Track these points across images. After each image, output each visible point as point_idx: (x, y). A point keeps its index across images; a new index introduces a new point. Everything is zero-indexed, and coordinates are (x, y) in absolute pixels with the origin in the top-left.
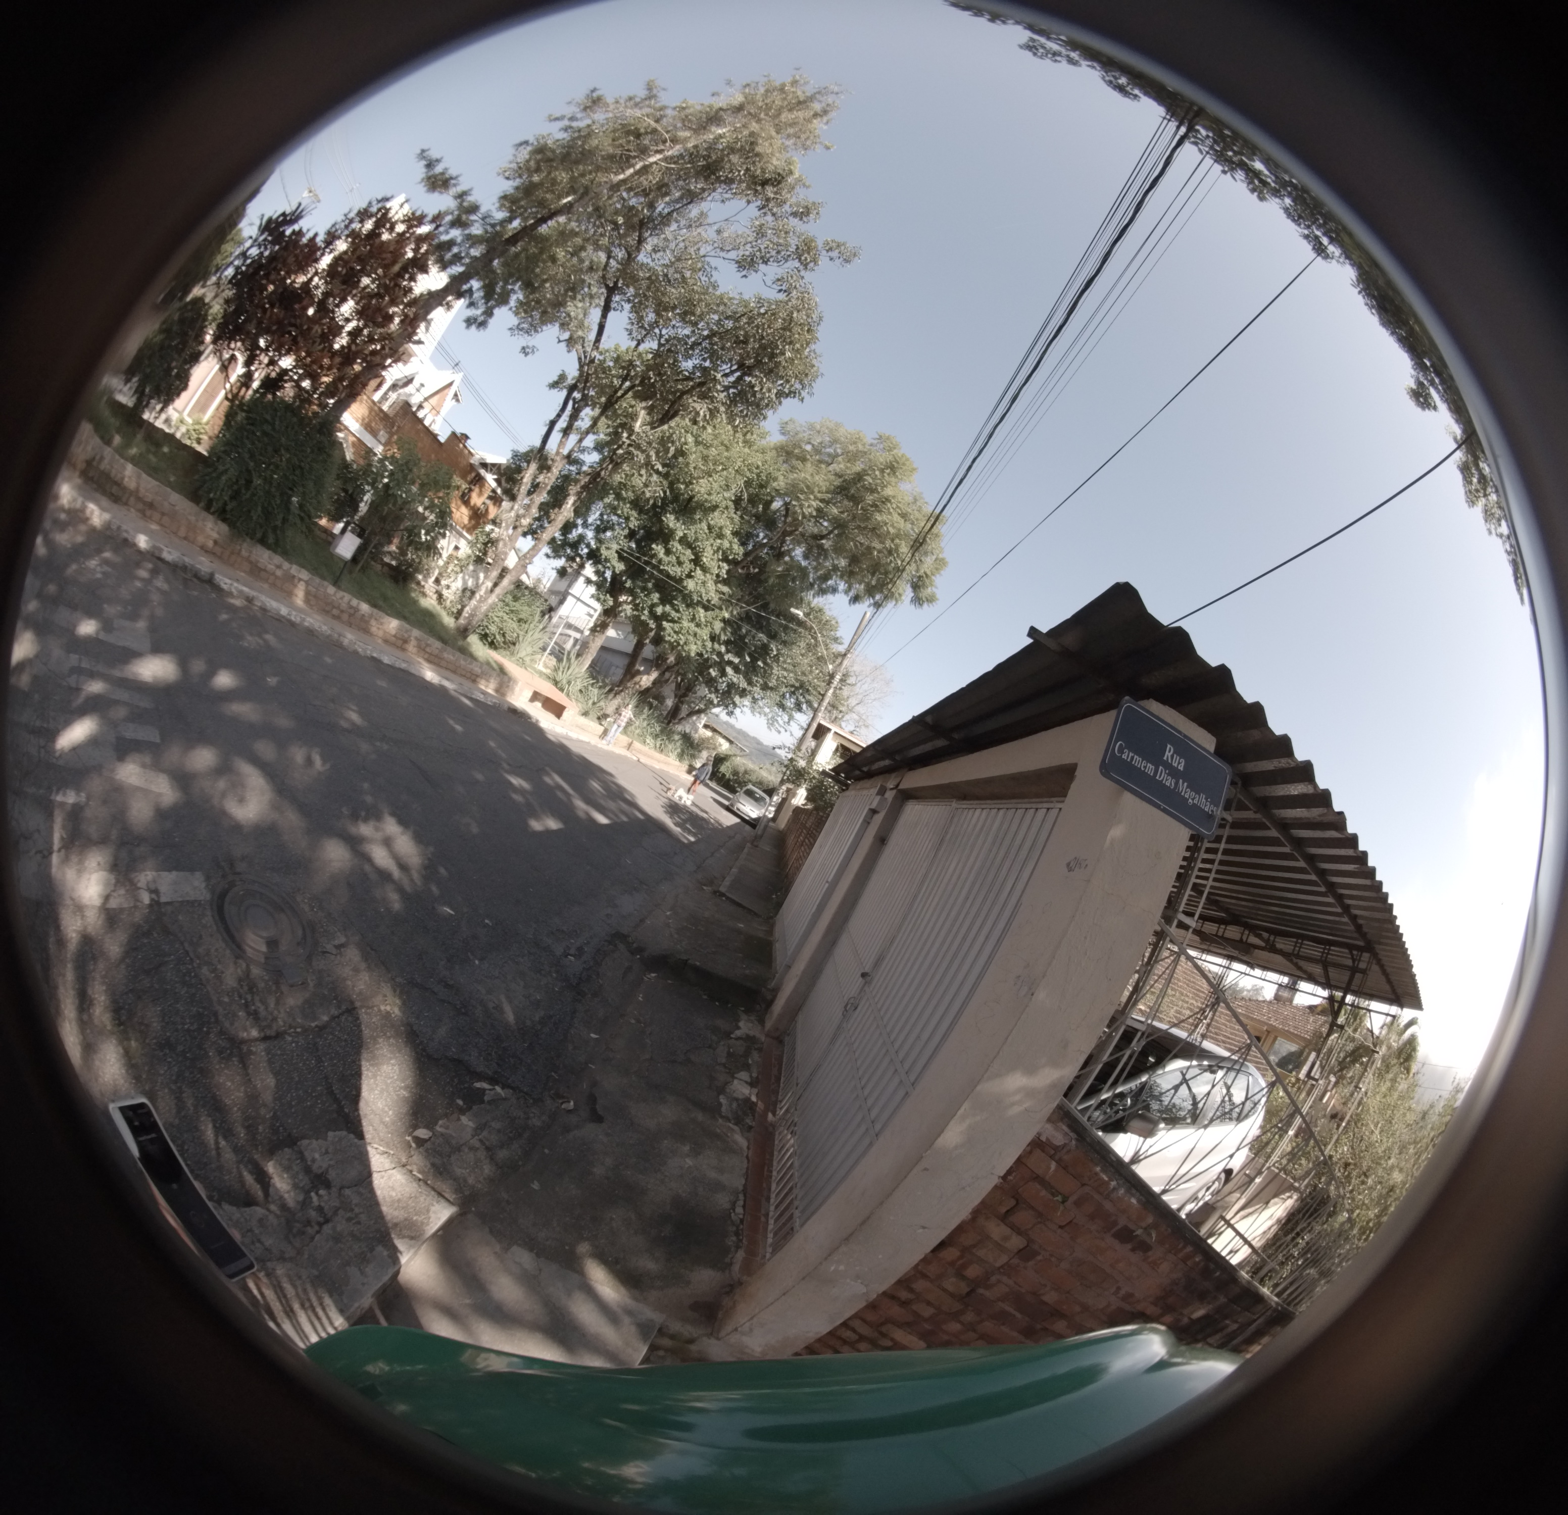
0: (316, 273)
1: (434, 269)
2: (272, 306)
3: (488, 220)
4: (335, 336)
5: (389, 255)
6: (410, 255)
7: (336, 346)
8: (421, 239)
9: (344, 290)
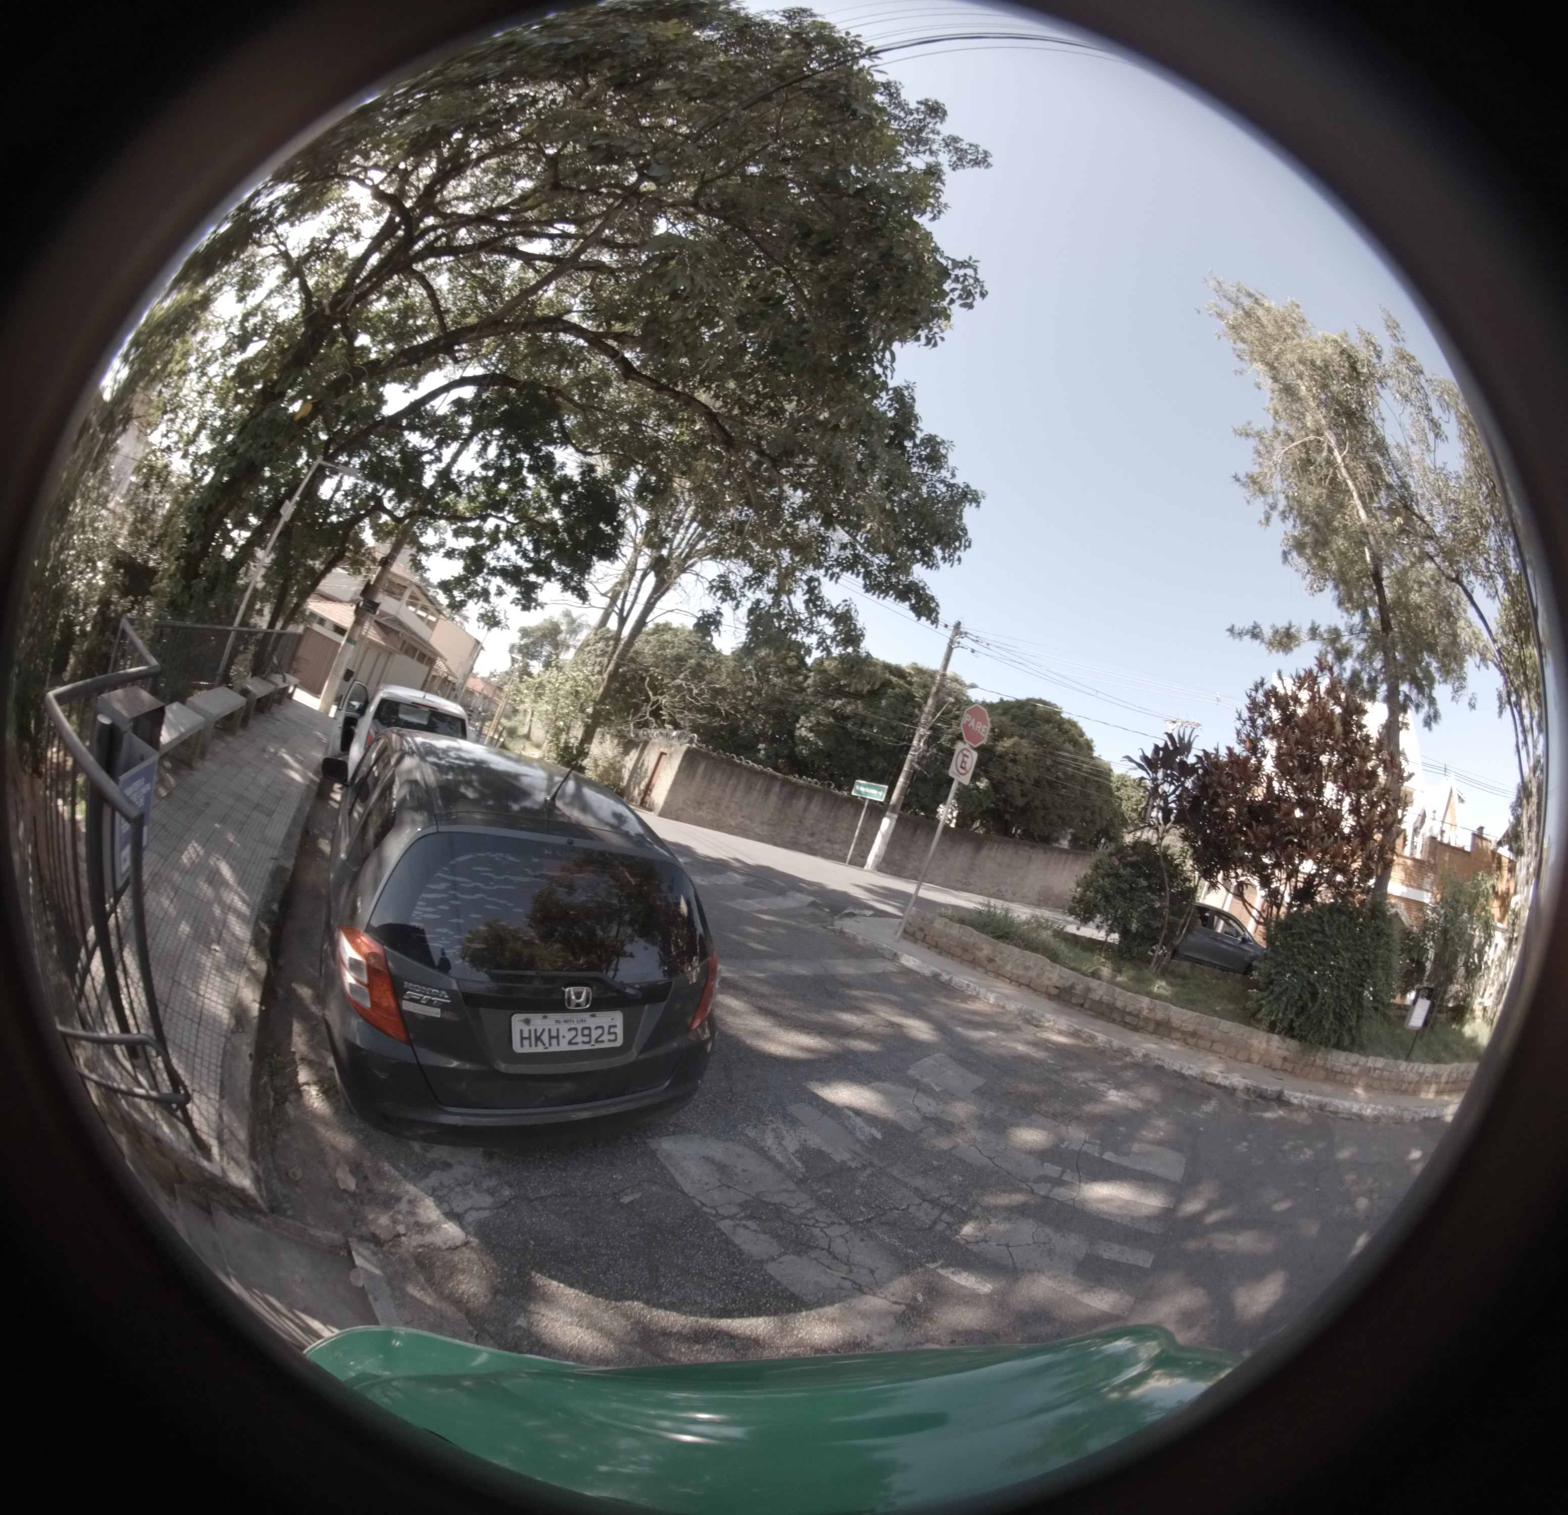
0: (1270, 779)
1: (1368, 705)
2: (1249, 826)
3: (1356, 631)
4: (1338, 823)
5: (1322, 723)
6: (1338, 710)
7: (1347, 831)
8: (1332, 691)
9: (1312, 778)
